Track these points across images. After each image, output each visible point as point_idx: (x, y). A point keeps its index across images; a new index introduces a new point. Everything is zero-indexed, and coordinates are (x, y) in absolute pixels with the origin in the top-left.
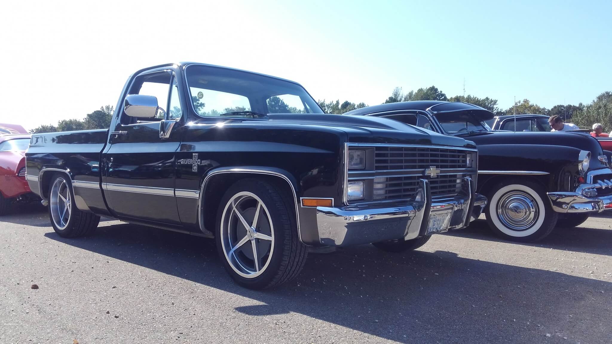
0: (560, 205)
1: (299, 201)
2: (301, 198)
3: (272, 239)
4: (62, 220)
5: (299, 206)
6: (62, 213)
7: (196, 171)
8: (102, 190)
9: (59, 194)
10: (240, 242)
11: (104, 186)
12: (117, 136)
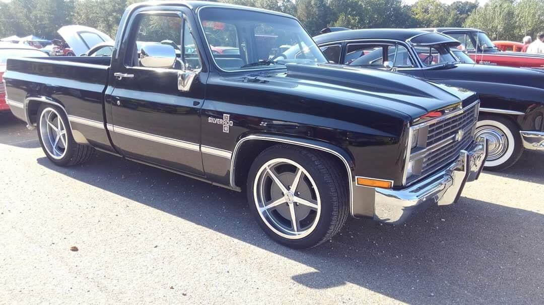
0: (530, 140)
1: (354, 180)
2: (356, 177)
3: (318, 207)
4: (54, 147)
5: (354, 185)
6: (54, 140)
7: (228, 132)
8: (107, 131)
9: (48, 122)
10: (275, 202)
11: (110, 127)
12: (121, 78)
